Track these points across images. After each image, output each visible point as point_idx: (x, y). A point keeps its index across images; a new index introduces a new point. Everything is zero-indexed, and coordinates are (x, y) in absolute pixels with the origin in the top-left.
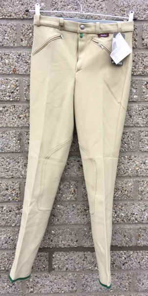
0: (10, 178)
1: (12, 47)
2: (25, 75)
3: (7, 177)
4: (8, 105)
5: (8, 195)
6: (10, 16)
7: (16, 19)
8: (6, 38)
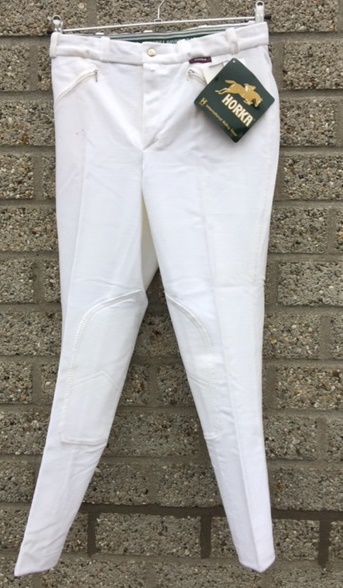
0: (12, 356)
1: (21, 93)
2: (45, 147)
3: (6, 353)
4: (12, 208)
5: (7, 390)
6: (19, 31)
7: (28, 36)
8: (9, 74)
